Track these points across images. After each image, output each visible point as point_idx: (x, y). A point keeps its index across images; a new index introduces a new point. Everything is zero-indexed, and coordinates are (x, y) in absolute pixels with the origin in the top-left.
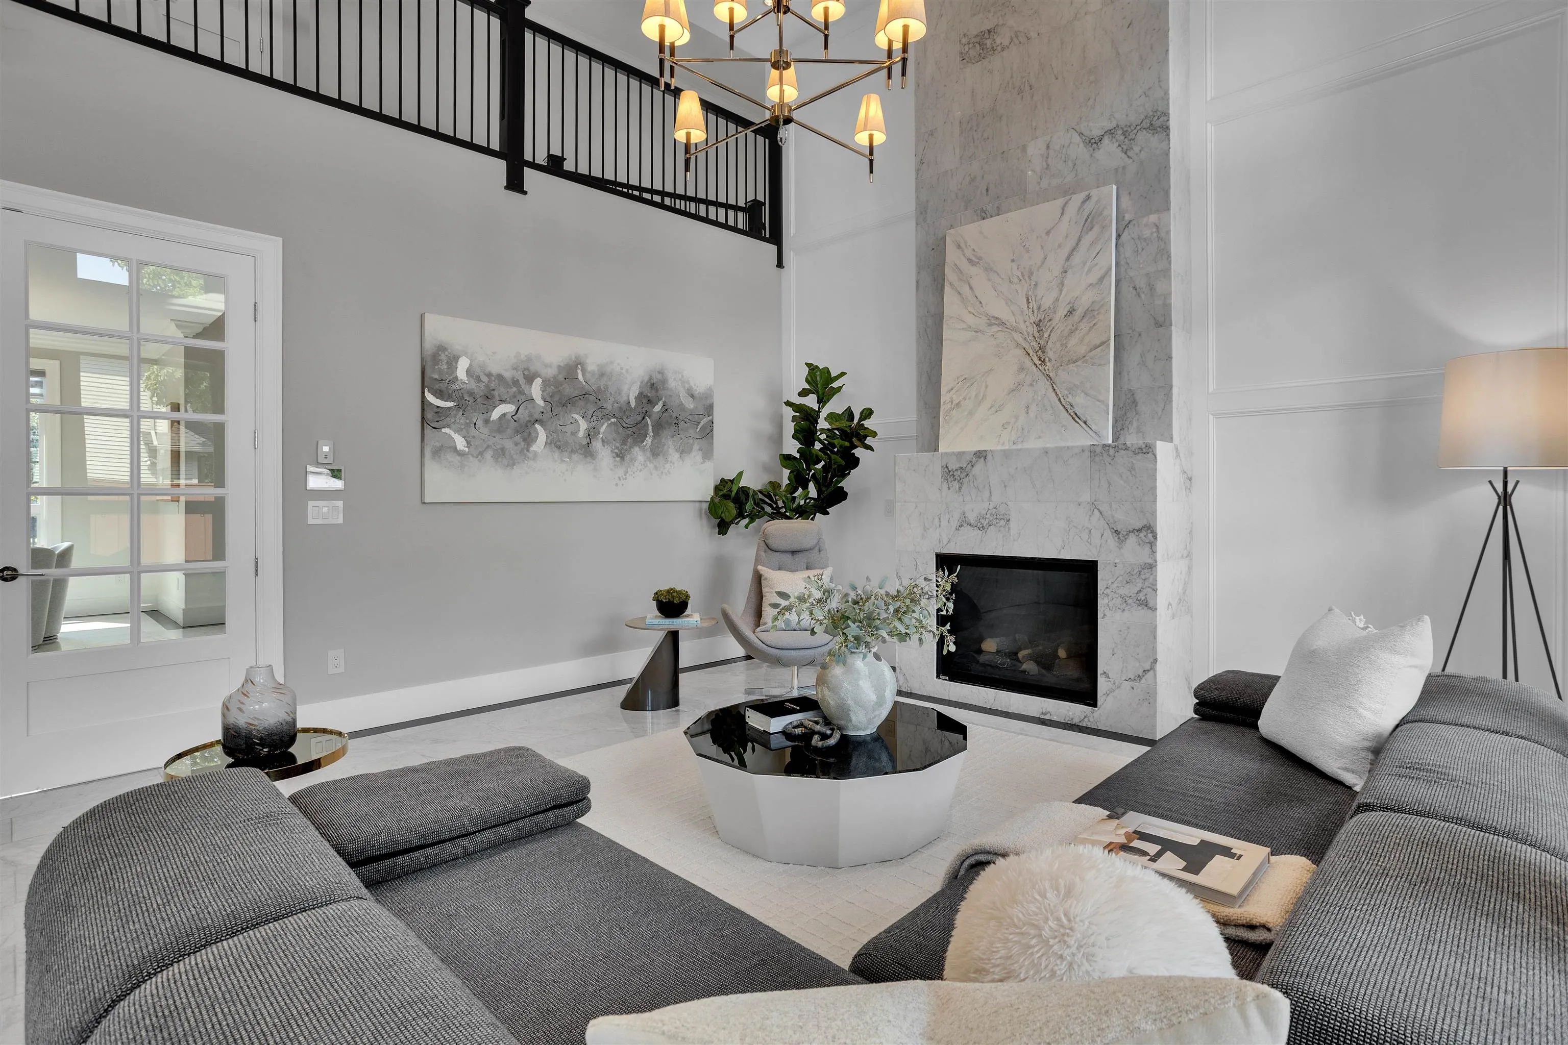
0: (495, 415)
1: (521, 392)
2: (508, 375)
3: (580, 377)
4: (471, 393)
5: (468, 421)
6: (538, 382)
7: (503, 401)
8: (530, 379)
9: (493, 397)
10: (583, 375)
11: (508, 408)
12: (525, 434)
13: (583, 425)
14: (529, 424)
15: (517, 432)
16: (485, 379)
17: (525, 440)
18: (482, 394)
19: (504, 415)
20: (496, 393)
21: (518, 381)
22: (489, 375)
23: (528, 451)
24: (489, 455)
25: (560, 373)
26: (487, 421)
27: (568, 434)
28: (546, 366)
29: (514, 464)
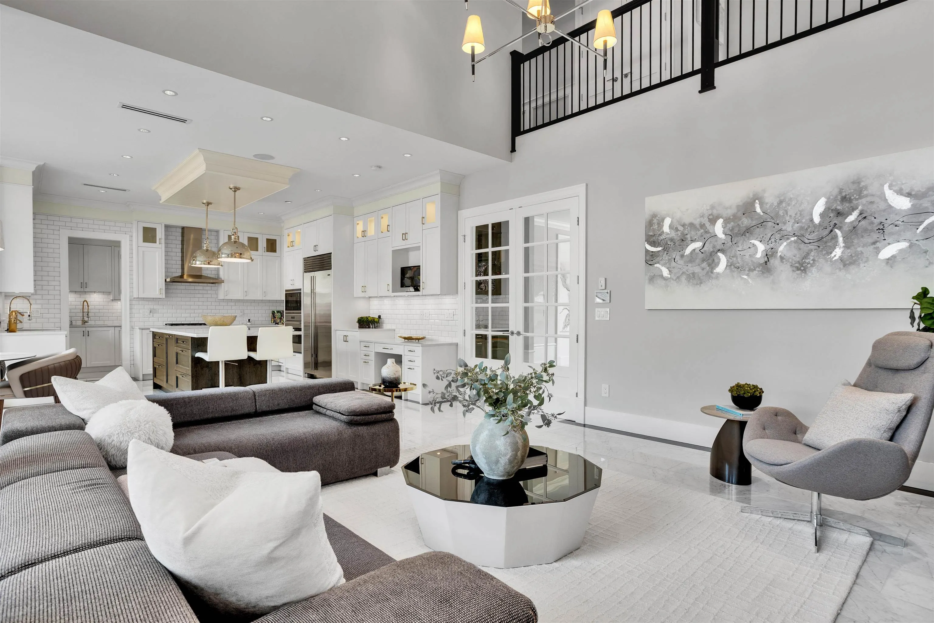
0: (688, 251)
1: (707, 232)
2: (697, 222)
3: (758, 210)
4: (672, 240)
5: (670, 258)
6: (720, 222)
7: (692, 241)
8: (713, 221)
9: (686, 239)
10: (761, 208)
11: (698, 245)
12: (710, 261)
13: (761, 247)
14: (713, 254)
15: (703, 260)
16: (680, 228)
17: (709, 265)
18: (679, 238)
19: (694, 250)
20: (688, 236)
21: (704, 224)
22: (684, 225)
23: (712, 273)
24: (683, 278)
25: (738, 211)
26: (682, 256)
27: (747, 257)
28: (727, 208)
29: (701, 283)
